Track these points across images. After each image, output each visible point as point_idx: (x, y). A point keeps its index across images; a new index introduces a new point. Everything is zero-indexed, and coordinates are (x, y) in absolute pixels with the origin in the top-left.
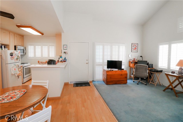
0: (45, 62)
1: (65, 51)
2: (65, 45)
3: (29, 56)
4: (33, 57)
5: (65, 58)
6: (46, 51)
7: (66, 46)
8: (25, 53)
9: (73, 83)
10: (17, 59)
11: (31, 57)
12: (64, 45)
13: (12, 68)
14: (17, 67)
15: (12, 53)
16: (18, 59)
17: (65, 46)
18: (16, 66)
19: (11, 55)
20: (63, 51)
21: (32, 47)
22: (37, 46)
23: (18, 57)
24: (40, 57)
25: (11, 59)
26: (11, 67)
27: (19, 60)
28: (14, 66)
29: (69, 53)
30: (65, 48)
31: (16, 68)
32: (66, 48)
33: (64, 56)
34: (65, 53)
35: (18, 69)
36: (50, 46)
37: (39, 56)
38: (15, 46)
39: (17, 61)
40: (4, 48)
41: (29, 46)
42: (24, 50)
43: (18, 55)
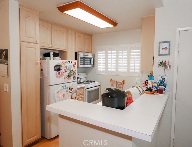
0: (122, 82)
1: (164, 59)
2: (165, 42)
3: (98, 69)
4: (103, 71)
5: (162, 82)
6: (124, 64)
7: (166, 45)
8: (94, 64)
10: (69, 76)
11: (100, 71)
12: (160, 43)
13: (58, 92)
14: (67, 91)
15: (60, 66)
16: (72, 77)
17: (163, 45)
18: (65, 90)
19: (58, 68)
20: (158, 59)
21: (103, 53)
22: (111, 52)
23: (72, 73)
24: (113, 72)
25: (57, 77)
26: (56, 92)
27: (74, 77)
28: (62, 90)
29: (174, 66)
30: (162, 52)
31: (65, 93)
32: (166, 52)
33: (159, 73)
34: (162, 64)
35: (70, 94)
36: (131, 48)
37: (112, 70)
38: (76, 53)
39: (70, 81)
40: (54, 56)
41: (99, 52)
42: (91, 58)
43: (72, 68)
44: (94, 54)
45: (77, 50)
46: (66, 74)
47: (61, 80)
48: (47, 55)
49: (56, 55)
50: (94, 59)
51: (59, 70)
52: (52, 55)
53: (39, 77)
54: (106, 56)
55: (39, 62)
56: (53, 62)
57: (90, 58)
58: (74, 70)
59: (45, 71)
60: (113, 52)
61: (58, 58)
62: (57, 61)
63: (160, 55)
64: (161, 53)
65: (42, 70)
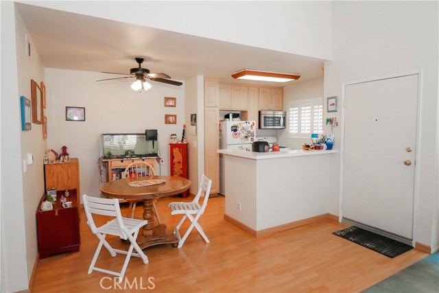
1: (331, 116)
2: (332, 98)
3: (291, 131)
4: (296, 134)
8: (284, 124)
9: (353, 224)
10: (246, 137)
11: (292, 134)
12: (328, 99)
15: (236, 127)
16: (250, 138)
17: (331, 101)
19: (235, 129)
20: (326, 116)
21: (295, 110)
22: (304, 108)
23: (250, 134)
25: (234, 137)
27: (252, 139)
29: (341, 123)
30: (331, 108)
32: (334, 108)
34: (330, 121)
38: (260, 112)
39: (246, 142)
40: (233, 117)
41: (291, 109)
42: (280, 118)
43: (250, 129)
44: (285, 112)
45: (260, 109)
46: (243, 135)
47: (238, 140)
48: (227, 116)
49: (235, 116)
50: (284, 118)
51: (235, 130)
52: (231, 117)
53: (218, 138)
54: (300, 114)
55: (218, 123)
56: (231, 122)
57: (278, 117)
58: (252, 131)
59: (223, 132)
60: (307, 108)
61: (238, 119)
62: (237, 122)
63: (328, 112)
64: (329, 110)
65: (221, 131)
